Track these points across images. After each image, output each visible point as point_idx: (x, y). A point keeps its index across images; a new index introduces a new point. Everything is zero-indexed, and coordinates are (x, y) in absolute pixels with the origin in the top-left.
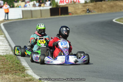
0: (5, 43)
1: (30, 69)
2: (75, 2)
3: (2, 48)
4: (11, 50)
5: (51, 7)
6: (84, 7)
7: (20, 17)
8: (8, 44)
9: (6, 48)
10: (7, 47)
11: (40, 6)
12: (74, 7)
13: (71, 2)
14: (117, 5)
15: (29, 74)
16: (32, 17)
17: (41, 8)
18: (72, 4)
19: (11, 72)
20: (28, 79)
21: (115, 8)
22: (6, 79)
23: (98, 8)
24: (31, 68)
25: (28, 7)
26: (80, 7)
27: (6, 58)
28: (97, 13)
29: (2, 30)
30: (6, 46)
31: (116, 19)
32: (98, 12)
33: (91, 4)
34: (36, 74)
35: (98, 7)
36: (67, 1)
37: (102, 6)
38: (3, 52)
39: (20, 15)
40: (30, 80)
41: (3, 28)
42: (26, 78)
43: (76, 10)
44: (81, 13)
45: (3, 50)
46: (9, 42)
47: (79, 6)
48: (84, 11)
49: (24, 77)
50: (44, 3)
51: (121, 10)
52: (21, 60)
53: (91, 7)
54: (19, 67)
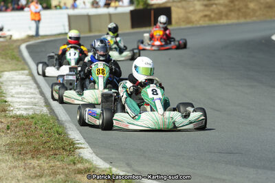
0: (31, 88)
1: (86, 145)
4: (44, 104)
5: (132, 8)
6: (206, 8)
7: (65, 29)
8: (37, 90)
9: (32, 100)
10: (34, 98)
11: (107, 5)
12: (183, 8)
15: (86, 158)
16: (90, 31)
17: (111, 10)
19: (44, 152)
20: (82, 168)
22: (34, 168)
23: (239, 10)
24: (89, 143)
25: (82, 8)
26: (198, 7)
27: (34, 121)
28: (235, 21)
29: (24, 59)
30: (32, 96)
32: (238, 18)
33: (222, 1)
34: (101, 158)
35: (237, 7)
37: (246, 6)
38: (26, 109)
39: (64, 26)
40: (87, 170)
41: (26, 54)
42: (79, 166)
43: (189, 15)
44: (200, 20)
45: (27, 104)
46: (39, 87)
47: (195, 5)
48: (206, 16)
49: (74, 163)
52: (68, 127)
53: (222, 8)
54: (63, 141)
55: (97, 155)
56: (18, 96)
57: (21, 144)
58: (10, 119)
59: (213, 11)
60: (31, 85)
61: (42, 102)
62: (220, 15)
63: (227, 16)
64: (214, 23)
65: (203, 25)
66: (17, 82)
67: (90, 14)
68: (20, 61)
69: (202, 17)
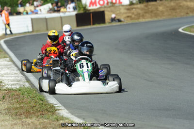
0: (14, 70)
1: (63, 108)
2: (115, 4)
3: (10, 78)
4: (25, 81)
6: (129, 11)
10: (18, 77)
13: (108, 3)
14: (180, 6)
15: (65, 116)
17: (61, 14)
18: (110, 7)
19: (34, 113)
21: (178, 11)
22: (29, 124)
23: (152, 12)
24: (64, 106)
26: (123, 10)
27: (21, 92)
28: (150, 20)
29: (4, 50)
30: (16, 75)
31: (183, 28)
32: (151, 18)
33: (139, 6)
34: (76, 116)
35: (150, 10)
36: (101, 2)
37: (157, 9)
38: (14, 84)
39: (27, 27)
41: (5, 47)
45: (14, 81)
47: (120, 9)
48: (128, 17)
50: (63, 7)
51: (187, 13)
52: (46, 96)
53: (140, 11)
54: (45, 105)
55: (72, 114)
56: (6, 76)
57: (17, 108)
58: (3, 92)
59: (133, 13)
60: (14, 68)
61: (24, 79)
62: (138, 16)
63: (143, 16)
64: (136, 21)
65: (128, 23)
66: (3, 66)
67: (47, 17)
68: (2, 52)
69: (125, 18)
